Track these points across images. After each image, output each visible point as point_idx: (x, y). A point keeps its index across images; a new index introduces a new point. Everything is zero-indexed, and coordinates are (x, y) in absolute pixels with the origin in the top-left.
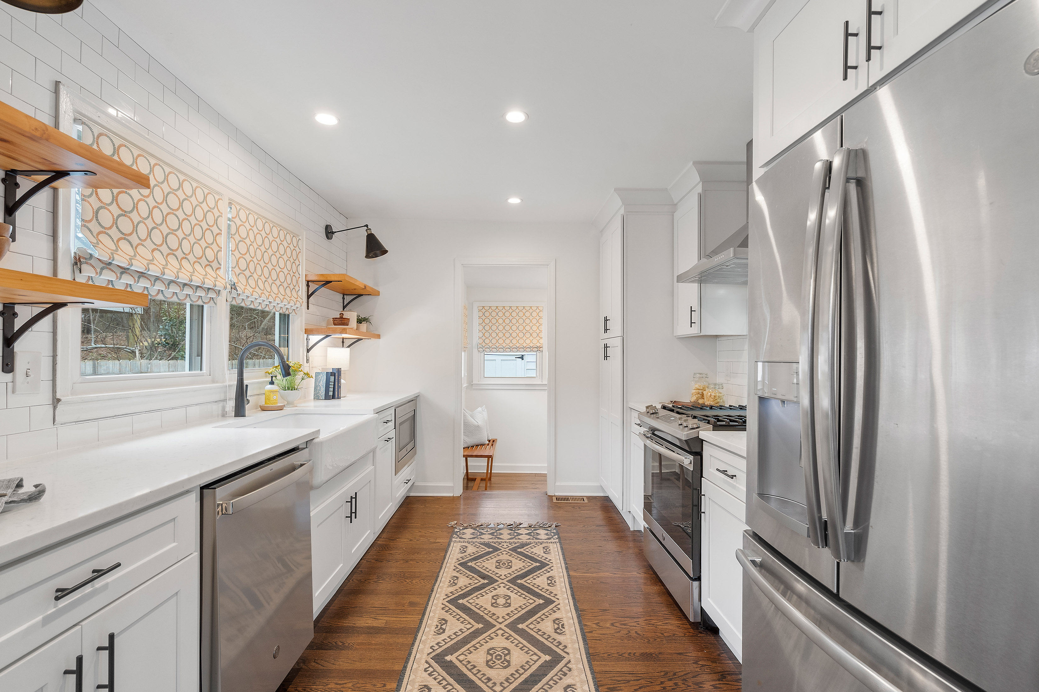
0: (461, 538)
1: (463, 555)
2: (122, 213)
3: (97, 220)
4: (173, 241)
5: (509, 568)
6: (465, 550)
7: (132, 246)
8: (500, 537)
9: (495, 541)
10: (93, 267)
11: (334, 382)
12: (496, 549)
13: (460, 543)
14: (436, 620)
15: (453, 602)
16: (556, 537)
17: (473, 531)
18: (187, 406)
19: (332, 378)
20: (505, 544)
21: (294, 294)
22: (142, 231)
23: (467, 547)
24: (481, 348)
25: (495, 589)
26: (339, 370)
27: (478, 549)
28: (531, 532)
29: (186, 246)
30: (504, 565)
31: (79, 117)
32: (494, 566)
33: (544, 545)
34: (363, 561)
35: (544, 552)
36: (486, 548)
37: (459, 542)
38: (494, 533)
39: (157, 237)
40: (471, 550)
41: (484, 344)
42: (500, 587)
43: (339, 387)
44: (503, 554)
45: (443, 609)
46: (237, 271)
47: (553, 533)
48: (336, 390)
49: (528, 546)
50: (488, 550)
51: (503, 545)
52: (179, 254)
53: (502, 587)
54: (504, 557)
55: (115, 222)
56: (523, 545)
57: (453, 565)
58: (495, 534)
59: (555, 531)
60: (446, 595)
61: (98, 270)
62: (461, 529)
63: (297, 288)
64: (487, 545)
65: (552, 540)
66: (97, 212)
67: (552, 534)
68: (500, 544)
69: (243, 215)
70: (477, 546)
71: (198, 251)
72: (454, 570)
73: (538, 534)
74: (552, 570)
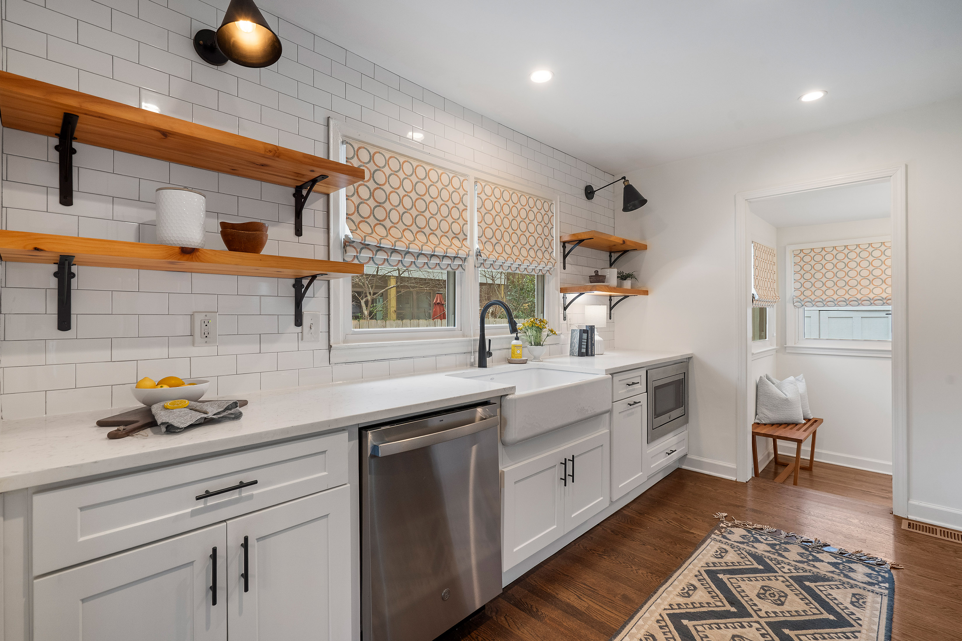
0: (724, 537)
1: (716, 560)
2: (378, 204)
3: (358, 213)
4: (421, 222)
5: (778, 605)
6: (723, 554)
7: (386, 229)
8: (784, 553)
9: (772, 556)
10: (355, 248)
11: (587, 339)
12: (770, 570)
13: (719, 543)
14: (643, 632)
15: (675, 618)
16: (887, 585)
17: (745, 533)
18: (436, 356)
19: (585, 336)
20: (787, 567)
21: (547, 255)
22: (394, 216)
23: (726, 552)
24: (797, 302)
25: (743, 627)
26: (592, 328)
27: (742, 560)
28: (839, 564)
29: (433, 224)
30: (771, 597)
31: (345, 139)
32: (756, 592)
33: (855, 591)
34: (599, 527)
35: (852, 603)
36: (754, 562)
37: (720, 541)
38: (776, 545)
39: (407, 219)
40: (731, 557)
41: (802, 297)
42: (751, 626)
43: (593, 345)
44: (777, 580)
45: (658, 621)
46: (484, 239)
47: (882, 577)
48: (590, 347)
49: (826, 583)
50: (756, 565)
51: (784, 568)
52: (427, 231)
53: (754, 629)
54: (778, 585)
55: (372, 212)
56: (816, 578)
57: (697, 569)
58: (777, 547)
59: (887, 575)
60: (670, 605)
61: (359, 250)
62: (729, 525)
63: (550, 250)
64: (759, 559)
65: (876, 588)
66: (358, 207)
67: (880, 579)
68: (779, 564)
69: (488, 190)
70: (743, 556)
71: (445, 226)
72: (696, 576)
73: (852, 570)
74: (856, 637)
